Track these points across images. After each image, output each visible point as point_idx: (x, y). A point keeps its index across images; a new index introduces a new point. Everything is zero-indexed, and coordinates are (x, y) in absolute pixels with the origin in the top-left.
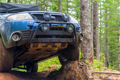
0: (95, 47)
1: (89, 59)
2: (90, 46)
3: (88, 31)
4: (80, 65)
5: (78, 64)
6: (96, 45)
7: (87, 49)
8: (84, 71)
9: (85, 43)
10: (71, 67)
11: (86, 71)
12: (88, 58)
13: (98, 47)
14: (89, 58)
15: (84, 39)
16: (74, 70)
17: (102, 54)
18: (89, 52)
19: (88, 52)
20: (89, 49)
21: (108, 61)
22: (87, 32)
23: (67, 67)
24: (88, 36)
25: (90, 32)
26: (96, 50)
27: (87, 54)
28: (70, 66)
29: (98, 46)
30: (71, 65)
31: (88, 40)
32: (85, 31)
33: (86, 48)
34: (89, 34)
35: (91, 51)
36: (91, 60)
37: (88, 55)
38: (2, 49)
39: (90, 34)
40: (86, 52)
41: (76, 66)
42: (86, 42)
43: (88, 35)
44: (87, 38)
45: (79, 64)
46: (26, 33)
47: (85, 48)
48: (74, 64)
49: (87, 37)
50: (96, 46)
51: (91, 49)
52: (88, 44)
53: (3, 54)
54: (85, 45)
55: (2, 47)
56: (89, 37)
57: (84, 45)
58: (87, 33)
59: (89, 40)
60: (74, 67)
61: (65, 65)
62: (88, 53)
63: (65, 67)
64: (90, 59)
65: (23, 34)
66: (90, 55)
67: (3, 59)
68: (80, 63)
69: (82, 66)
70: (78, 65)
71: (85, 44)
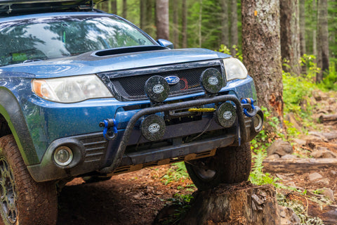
0: (287, 21)
1: (270, 100)
2: (273, 59)
3: (267, 9)
4: (256, 202)
5: (248, 200)
6: (288, 17)
7: (265, 68)
8: (267, 220)
9: (257, 48)
10: (227, 209)
11: (274, 222)
12: (266, 99)
13: (296, 23)
14: (271, 97)
15: (255, 35)
16: (238, 222)
17: (310, 58)
18: (270, 80)
19: (267, 80)
20: (270, 69)
21: (327, 53)
22: (264, 11)
23: (215, 206)
24: (265, 24)
25: (272, 12)
26: (287, 35)
27: (264, 85)
28: (225, 205)
29: (296, 20)
30: (227, 201)
31: (268, 40)
32: (258, 10)
33: (262, 65)
34: (270, 17)
35: (276, 74)
36: (278, 104)
37: (267, 89)
38: (23, 184)
39: (273, 16)
40: (261, 79)
41: (243, 208)
42: (259, 44)
43: (266, 21)
44: (265, 31)
45: (252, 199)
46: (94, 145)
47: (257, 67)
48: (236, 199)
49: (264, 28)
50: (289, 20)
51: (275, 70)
52: (268, 54)
53: (27, 198)
54: (258, 56)
55: (23, 178)
56: (270, 28)
57: (254, 56)
58: (262, 14)
59: (270, 38)
60: (237, 208)
61: (209, 199)
62: (268, 84)
63: (210, 208)
64: (273, 100)
65: (85, 146)
66: (275, 89)
67: (28, 213)
68: (255, 197)
69: (262, 205)
70: (248, 203)
71: (257, 52)
